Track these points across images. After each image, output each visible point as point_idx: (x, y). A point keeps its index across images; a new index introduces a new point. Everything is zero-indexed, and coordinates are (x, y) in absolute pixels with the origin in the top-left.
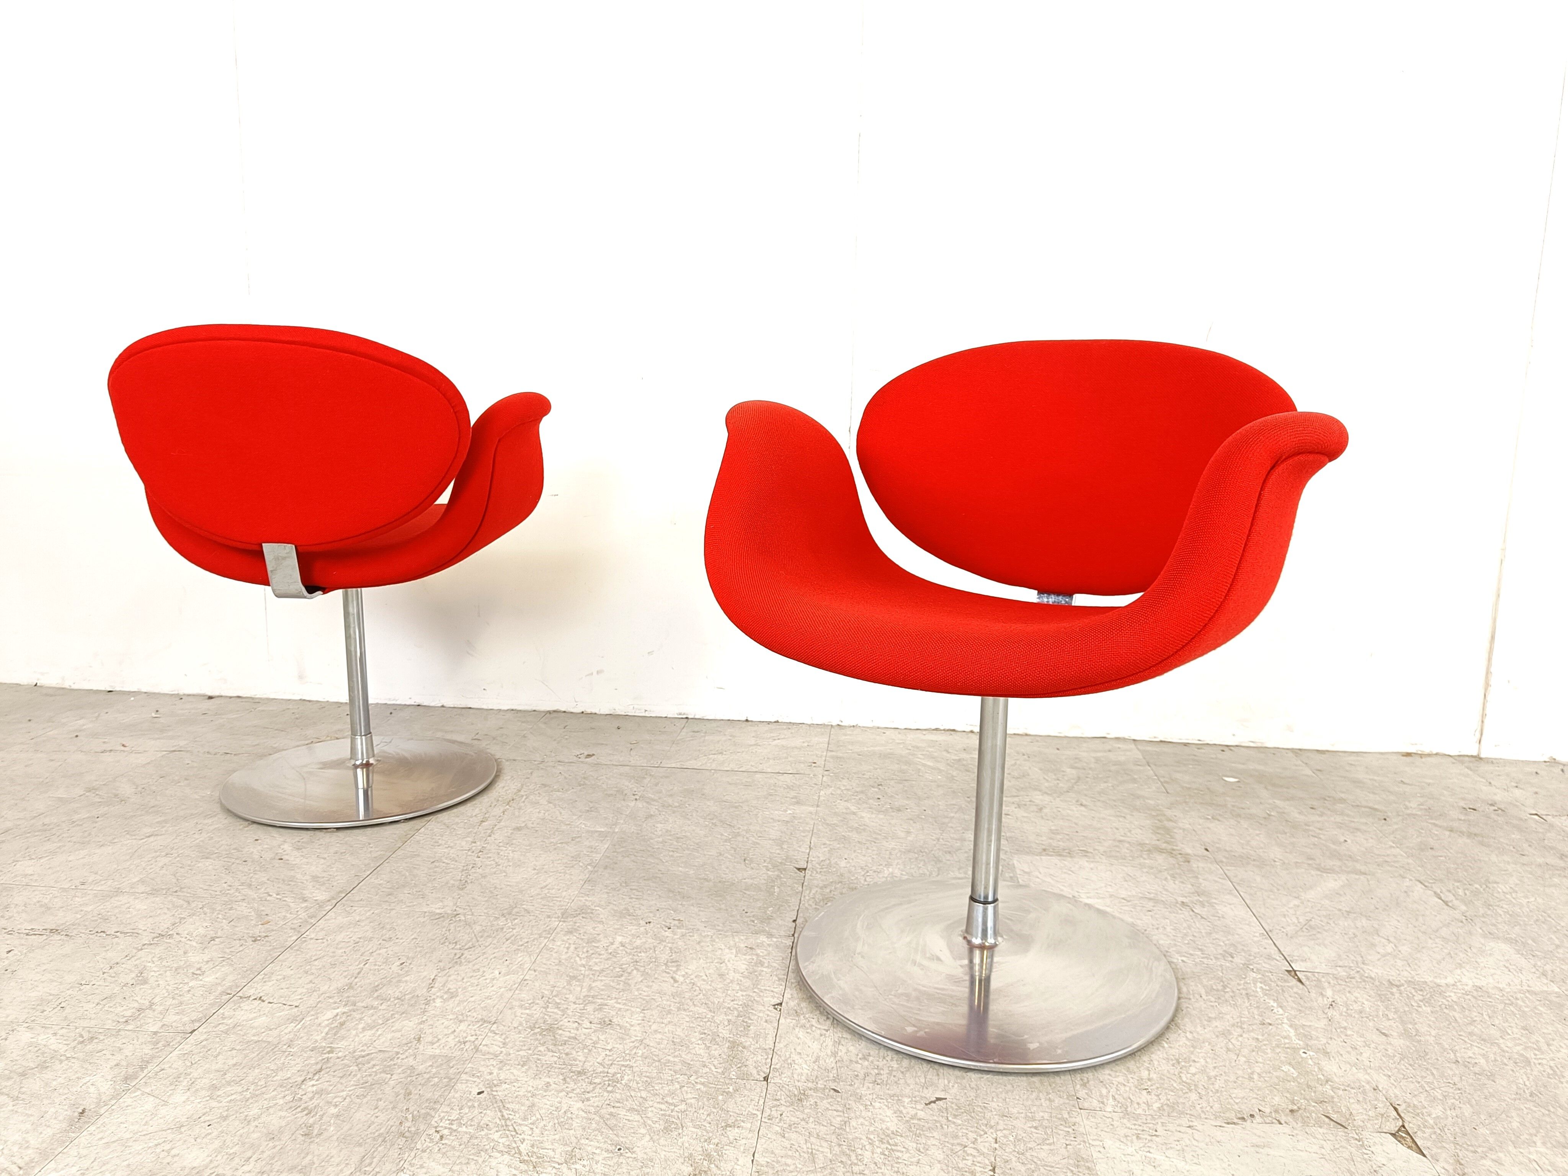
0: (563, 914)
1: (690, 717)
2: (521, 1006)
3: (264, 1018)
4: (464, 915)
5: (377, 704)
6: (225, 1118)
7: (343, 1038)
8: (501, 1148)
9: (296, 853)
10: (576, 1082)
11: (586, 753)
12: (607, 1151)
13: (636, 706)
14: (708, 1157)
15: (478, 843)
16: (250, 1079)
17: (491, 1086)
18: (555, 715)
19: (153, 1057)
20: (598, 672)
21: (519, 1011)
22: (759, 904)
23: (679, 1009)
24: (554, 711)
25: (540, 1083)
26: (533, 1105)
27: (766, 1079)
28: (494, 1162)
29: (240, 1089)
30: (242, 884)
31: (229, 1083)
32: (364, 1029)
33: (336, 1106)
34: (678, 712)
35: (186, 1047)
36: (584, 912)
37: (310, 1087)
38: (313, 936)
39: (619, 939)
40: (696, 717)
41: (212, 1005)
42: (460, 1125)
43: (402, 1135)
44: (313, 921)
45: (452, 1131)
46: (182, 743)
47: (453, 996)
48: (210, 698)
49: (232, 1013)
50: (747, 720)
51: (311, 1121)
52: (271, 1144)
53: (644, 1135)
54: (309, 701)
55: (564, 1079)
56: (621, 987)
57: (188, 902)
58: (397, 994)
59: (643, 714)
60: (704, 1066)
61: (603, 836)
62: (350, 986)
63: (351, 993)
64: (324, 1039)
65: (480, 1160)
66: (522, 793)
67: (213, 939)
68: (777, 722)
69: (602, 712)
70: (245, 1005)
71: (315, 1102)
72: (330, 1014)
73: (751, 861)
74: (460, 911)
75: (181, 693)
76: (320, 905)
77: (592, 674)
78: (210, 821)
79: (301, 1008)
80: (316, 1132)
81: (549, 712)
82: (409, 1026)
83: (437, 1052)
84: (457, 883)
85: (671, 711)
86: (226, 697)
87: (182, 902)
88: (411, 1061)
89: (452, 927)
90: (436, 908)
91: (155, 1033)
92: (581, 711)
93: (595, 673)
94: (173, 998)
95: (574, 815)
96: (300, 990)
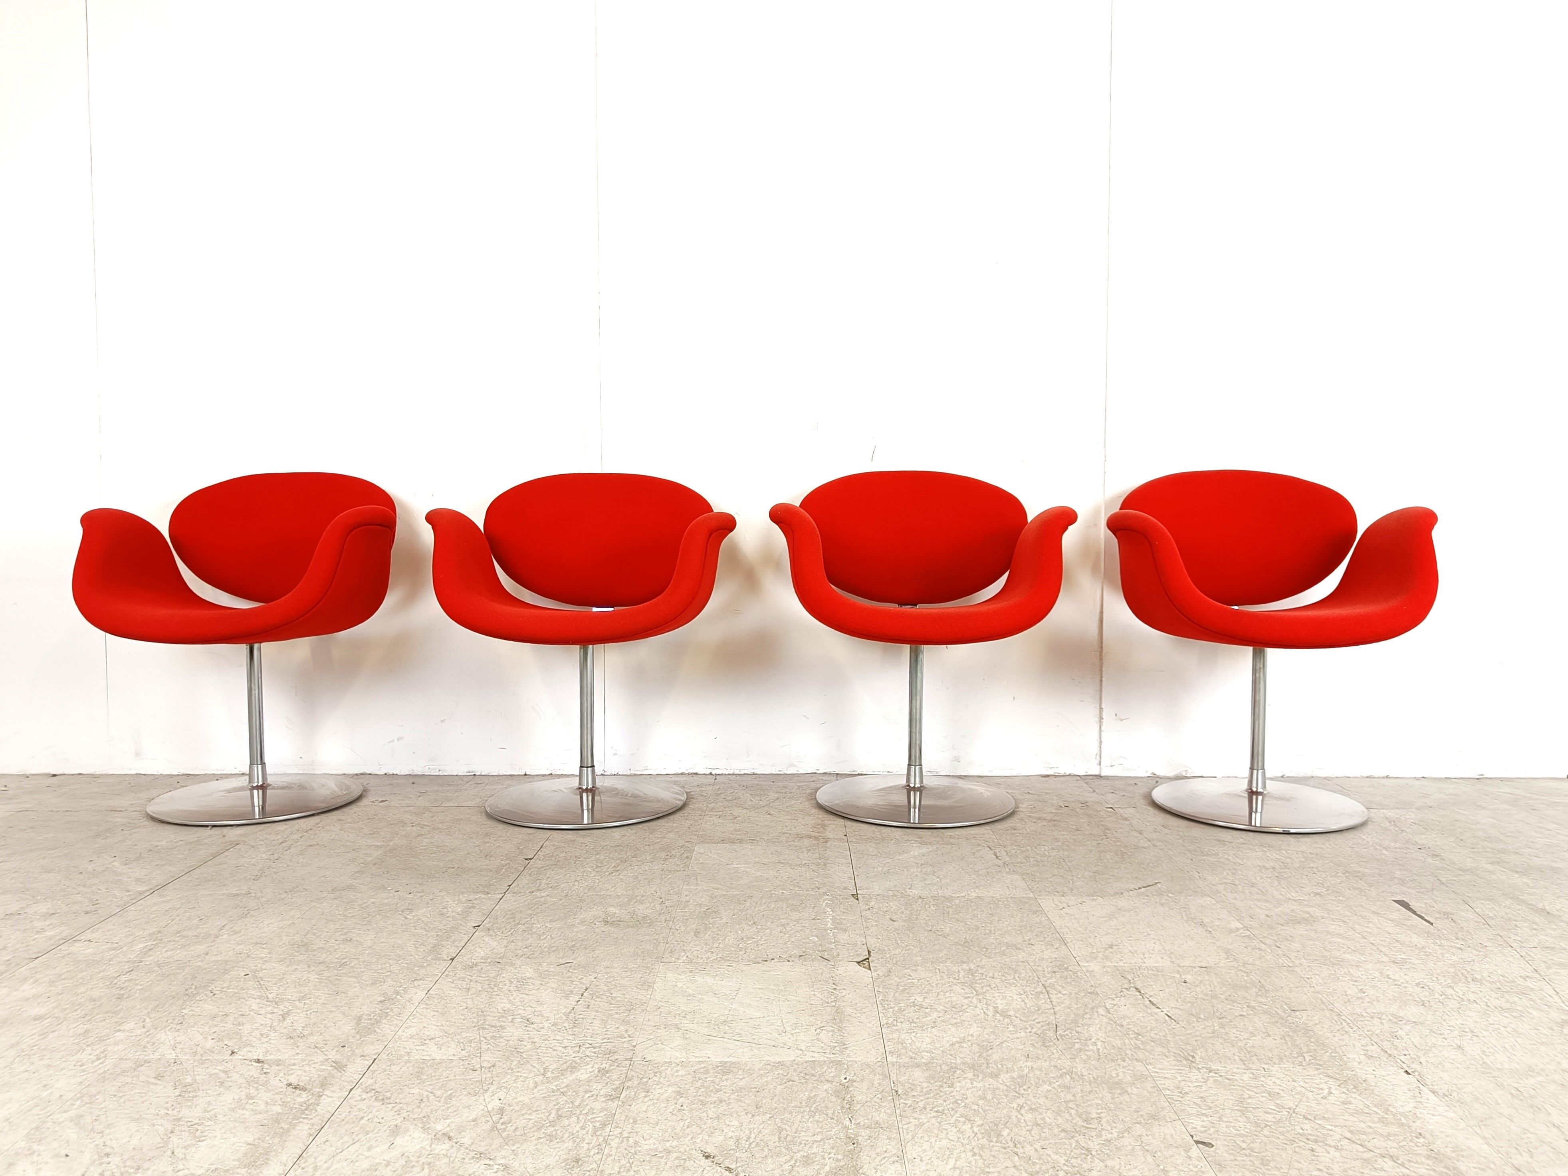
0: (332, 890)
1: (477, 774)
2: (287, 936)
3: (91, 950)
4: (255, 893)
5: (206, 774)
6: (61, 994)
7: (151, 956)
8: (255, 996)
9: (124, 867)
10: (316, 967)
11: (380, 800)
12: (329, 994)
13: (431, 767)
14: (398, 993)
15: (276, 855)
16: (79, 976)
17: (255, 971)
18: (362, 776)
19: (6, 971)
20: (399, 739)
21: (284, 938)
22: (486, 878)
23: (403, 931)
24: (361, 774)
25: (290, 969)
26: (283, 978)
27: (452, 959)
28: (248, 1003)
29: (72, 981)
30: (78, 885)
31: (64, 979)
32: (167, 951)
33: (141, 985)
34: (467, 770)
35: (32, 965)
36: (349, 888)
37: (123, 978)
38: (133, 909)
39: (373, 900)
40: (483, 774)
41: (53, 945)
42: (229, 989)
43: (187, 995)
44: (134, 901)
45: (221, 992)
46: (28, 806)
47: (236, 933)
48: (54, 775)
49: (67, 948)
50: (525, 775)
51: (123, 992)
52: (93, 1003)
53: (356, 987)
54: (145, 775)
55: (309, 966)
56: (365, 923)
57: (34, 897)
58: (195, 934)
59: (437, 774)
60: (411, 955)
61: (378, 847)
62: (159, 932)
63: (159, 934)
64: (136, 957)
65: (239, 1002)
66: (320, 825)
67: (54, 914)
68: (551, 774)
69: (402, 773)
70: (77, 944)
71: (126, 984)
72: (142, 946)
73: (491, 857)
74: (251, 891)
75: (28, 773)
76: (140, 893)
77: (393, 741)
78: (52, 852)
79: (120, 943)
80: (125, 997)
81: (357, 775)
82: (200, 948)
83: (220, 959)
84: (253, 877)
85: (461, 770)
86: (69, 775)
87: (28, 897)
88: (200, 964)
89: (244, 900)
90: (235, 891)
91: (9, 960)
92: (383, 773)
93: (396, 740)
94: (22, 943)
95: (358, 836)
96: (120, 936)
